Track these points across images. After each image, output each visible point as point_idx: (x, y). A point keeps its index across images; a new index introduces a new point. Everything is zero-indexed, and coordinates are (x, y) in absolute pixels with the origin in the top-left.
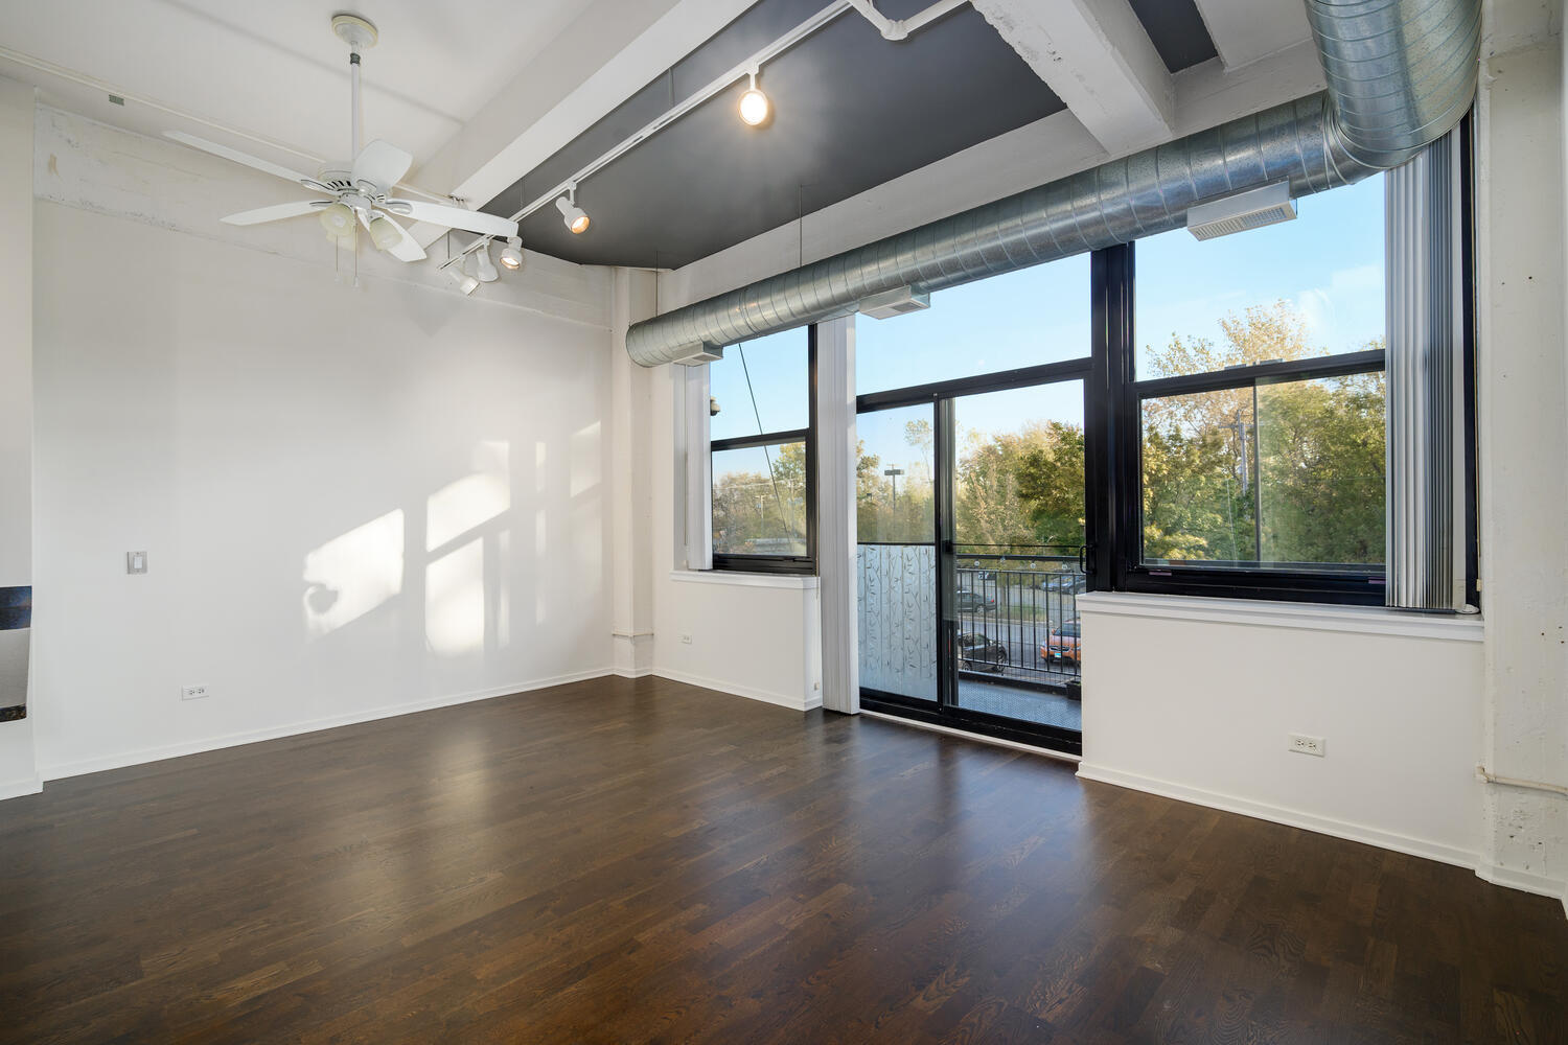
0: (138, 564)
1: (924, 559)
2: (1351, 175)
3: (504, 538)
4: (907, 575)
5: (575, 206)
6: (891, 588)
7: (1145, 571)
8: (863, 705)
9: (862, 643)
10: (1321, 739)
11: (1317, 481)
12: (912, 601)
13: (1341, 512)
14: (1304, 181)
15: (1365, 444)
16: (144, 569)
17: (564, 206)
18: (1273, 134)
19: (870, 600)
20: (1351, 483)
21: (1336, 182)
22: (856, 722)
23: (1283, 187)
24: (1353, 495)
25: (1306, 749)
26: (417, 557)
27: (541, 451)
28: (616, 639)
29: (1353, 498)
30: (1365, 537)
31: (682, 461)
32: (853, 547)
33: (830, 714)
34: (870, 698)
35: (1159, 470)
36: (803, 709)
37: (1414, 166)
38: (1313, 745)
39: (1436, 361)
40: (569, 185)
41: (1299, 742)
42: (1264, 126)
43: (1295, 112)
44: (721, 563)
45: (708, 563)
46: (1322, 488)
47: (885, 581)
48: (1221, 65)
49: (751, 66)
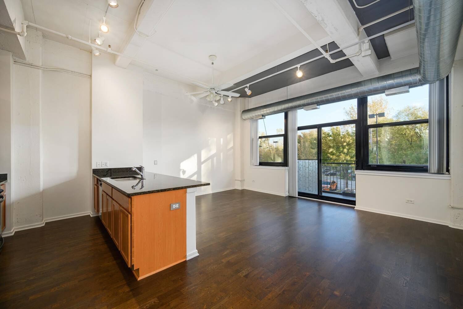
0: (156, 163)
1: (314, 163)
2: (422, 85)
3: (215, 159)
4: (309, 166)
5: (249, 90)
6: (305, 169)
7: (370, 165)
8: (298, 196)
9: (298, 182)
10: (413, 200)
11: (391, 144)
12: (311, 172)
13: (398, 152)
14: (412, 85)
15: (405, 134)
16: (157, 164)
17: (246, 90)
18: (405, 76)
19: (300, 172)
20: (401, 145)
21: (419, 86)
22: (297, 198)
23: (408, 86)
24: (402, 148)
25: (410, 202)
26: (200, 163)
27: (222, 140)
28: (236, 181)
29: (402, 149)
30: (405, 159)
31: (252, 140)
32: (297, 161)
33: (290, 197)
34: (300, 194)
35: (349, 141)
36: (285, 196)
37: (436, 84)
38: (411, 201)
39: (440, 122)
40: (248, 85)
41: (408, 201)
42: (403, 74)
43: (411, 72)
44: (261, 164)
45: (258, 164)
46: (393, 146)
47: (304, 168)
48: (390, 58)
49: (298, 66)
